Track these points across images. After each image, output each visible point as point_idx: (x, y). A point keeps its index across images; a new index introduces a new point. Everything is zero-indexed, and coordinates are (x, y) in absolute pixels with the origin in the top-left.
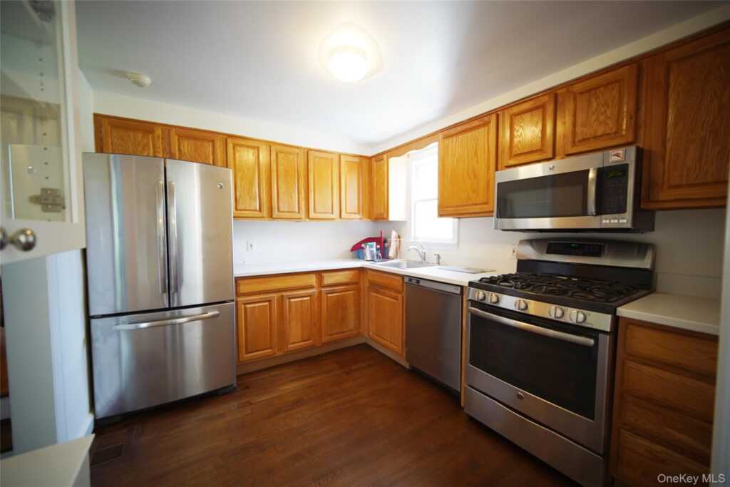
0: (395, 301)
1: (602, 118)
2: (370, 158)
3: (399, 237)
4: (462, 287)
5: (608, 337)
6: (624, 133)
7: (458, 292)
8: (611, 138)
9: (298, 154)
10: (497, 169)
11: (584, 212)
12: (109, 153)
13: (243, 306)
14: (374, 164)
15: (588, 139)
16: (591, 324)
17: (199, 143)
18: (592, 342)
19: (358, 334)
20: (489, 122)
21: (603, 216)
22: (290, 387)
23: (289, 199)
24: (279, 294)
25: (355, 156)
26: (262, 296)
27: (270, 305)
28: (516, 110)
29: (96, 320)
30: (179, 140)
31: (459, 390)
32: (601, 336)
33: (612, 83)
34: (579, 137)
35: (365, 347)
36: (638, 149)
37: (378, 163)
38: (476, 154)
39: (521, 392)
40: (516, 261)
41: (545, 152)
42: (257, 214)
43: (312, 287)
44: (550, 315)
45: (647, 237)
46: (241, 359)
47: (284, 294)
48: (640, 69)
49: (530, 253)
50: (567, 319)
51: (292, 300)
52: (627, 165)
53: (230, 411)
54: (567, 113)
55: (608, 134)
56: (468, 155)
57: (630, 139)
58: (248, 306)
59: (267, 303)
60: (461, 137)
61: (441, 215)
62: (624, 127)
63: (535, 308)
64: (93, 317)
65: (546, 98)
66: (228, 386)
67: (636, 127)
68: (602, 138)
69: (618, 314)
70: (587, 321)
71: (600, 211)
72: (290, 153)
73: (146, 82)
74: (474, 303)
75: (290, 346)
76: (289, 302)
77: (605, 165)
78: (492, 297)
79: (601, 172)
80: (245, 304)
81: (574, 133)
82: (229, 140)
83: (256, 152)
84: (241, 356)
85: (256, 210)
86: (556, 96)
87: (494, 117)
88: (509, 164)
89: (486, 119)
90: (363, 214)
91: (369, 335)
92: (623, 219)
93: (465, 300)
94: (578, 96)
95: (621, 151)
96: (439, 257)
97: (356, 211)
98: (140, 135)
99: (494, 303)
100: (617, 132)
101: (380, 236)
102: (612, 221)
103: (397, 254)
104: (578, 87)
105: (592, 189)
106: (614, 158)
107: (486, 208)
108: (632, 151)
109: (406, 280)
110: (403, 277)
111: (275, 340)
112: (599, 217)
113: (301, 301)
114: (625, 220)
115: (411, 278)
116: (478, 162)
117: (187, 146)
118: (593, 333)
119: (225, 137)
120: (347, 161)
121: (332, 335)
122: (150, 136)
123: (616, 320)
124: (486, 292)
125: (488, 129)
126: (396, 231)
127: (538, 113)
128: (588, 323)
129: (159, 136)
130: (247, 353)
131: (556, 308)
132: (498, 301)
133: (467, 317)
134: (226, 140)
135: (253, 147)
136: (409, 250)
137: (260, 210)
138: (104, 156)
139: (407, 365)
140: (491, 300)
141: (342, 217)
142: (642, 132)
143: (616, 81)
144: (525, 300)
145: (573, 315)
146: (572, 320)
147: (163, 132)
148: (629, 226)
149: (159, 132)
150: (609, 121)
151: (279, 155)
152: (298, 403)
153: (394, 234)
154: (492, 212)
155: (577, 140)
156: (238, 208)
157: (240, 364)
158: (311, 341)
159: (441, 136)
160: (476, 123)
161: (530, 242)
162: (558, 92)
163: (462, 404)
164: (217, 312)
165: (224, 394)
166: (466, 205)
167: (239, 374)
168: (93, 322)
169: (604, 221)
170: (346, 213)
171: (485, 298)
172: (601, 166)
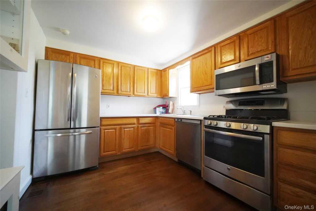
0: (172, 130)
1: (260, 43)
2: (161, 71)
3: (173, 104)
4: (201, 120)
5: (269, 136)
6: (270, 49)
7: (199, 123)
8: (265, 51)
9: (130, 67)
10: (215, 69)
11: (255, 84)
12: (50, 60)
13: (103, 131)
14: (163, 73)
15: (255, 53)
16: (260, 130)
17: (88, 60)
18: (261, 138)
19: (155, 147)
20: (211, 50)
21: (263, 85)
22: (122, 168)
23: (126, 87)
24: (120, 126)
25: (155, 69)
26: (112, 127)
27: (115, 131)
28: (223, 44)
29: (37, 132)
30: (80, 59)
31: (200, 169)
32: (265, 136)
33: (263, 29)
34: (250, 53)
35: (158, 153)
36: (277, 54)
37: (165, 72)
38: (206, 64)
39: (229, 167)
40: (225, 110)
41: (235, 60)
42: (112, 92)
43: (134, 124)
44: (241, 128)
45: (284, 96)
46: (101, 155)
47: (122, 126)
48: (275, 21)
49: (231, 106)
50: (249, 129)
51: (125, 129)
52: (272, 61)
53: (95, 177)
54: (245, 43)
55: (263, 50)
56: (203, 65)
57: (273, 51)
58: (105, 131)
59: (114, 130)
60: (199, 57)
61: (192, 92)
62: (270, 46)
63: (234, 126)
64: (36, 130)
65: (235, 38)
66: (95, 167)
67: (275, 46)
68: (260, 52)
69: (273, 125)
70: (258, 129)
71: (262, 82)
72: (127, 67)
73: (68, 33)
74: (206, 127)
75: (123, 150)
76: (124, 130)
77: (262, 63)
78: (214, 123)
79: (261, 66)
80: (104, 130)
81: (248, 52)
82: (101, 60)
83: (112, 65)
84: (101, 154)
85: (111, 90)
86: (240, 36)
87: (213, 48)
88: (220, 67)
89: (210, 49)
90: (158, 94)
91: (160, 147)
92: (272, 85)
93: (202, 125)
94: (249, 35)
95: (269, 56)
96: (191, 112)
97: (155, 93)
98: (64, 56)
99: (215, 125)
100: (267, 49)
101: (165, 104)
102: (267, 86)
103: (172, 112)
104: (248, 32)
105: (257, 74)
106: (266, 59)
107: (211, 87)
108: (274, 55)
109: (176, 120)
110: (175, 118)
111: (117, 147)
112: (261, 85)
113: (129, 130)
114: (273, 85)
115: (178, 119)
116: (207, 67)
117: (83, 61)
118: (262, 134)
119: (99, 59)
120: (151, 71)
121: (142, 146)
122: (68, 57)
123: (272, 128)
124: (211, 121)
125: (211, 53)
126: (172, 101)
127: (232, 45)
128: (259, 130)
129: (72, 57)
130: (104, 152)
131: (243, 124)
132: (217, 124)
133: (203, 133)
134: (100, 60)
135: (111, 64)
136: (178, 109)
137: (113, 90)
138: (48, 61)
139: (176, 160)
140: (214, 124)
141: (149, 95)
142: (278, 47)
143: (265, 28)
144: (229, 122)
145: (252, 127)
146: (251, 129)
147: (74, 56)
148: (275, 87)
149: (72, 55)
150: (263, 44)
151: (122, 67)
152: (126, 174)
153: (171, 103)
154: (214, 88)
155: (250, 54)
156: (104, 89)
157: (100, 158)
158: (133, 149)
159: (191, 58)
160: (206, 51)
161: (231, 102)
162: (241, 35)
163: (202, 176)
164: (91, 132)
165: (93, 170)
166: (202, 87)
167: (100, 162)
168: (36, 132)
169: (264, 87)
170: (151, 93)
171: (211, 124)
172: (261, 63)
